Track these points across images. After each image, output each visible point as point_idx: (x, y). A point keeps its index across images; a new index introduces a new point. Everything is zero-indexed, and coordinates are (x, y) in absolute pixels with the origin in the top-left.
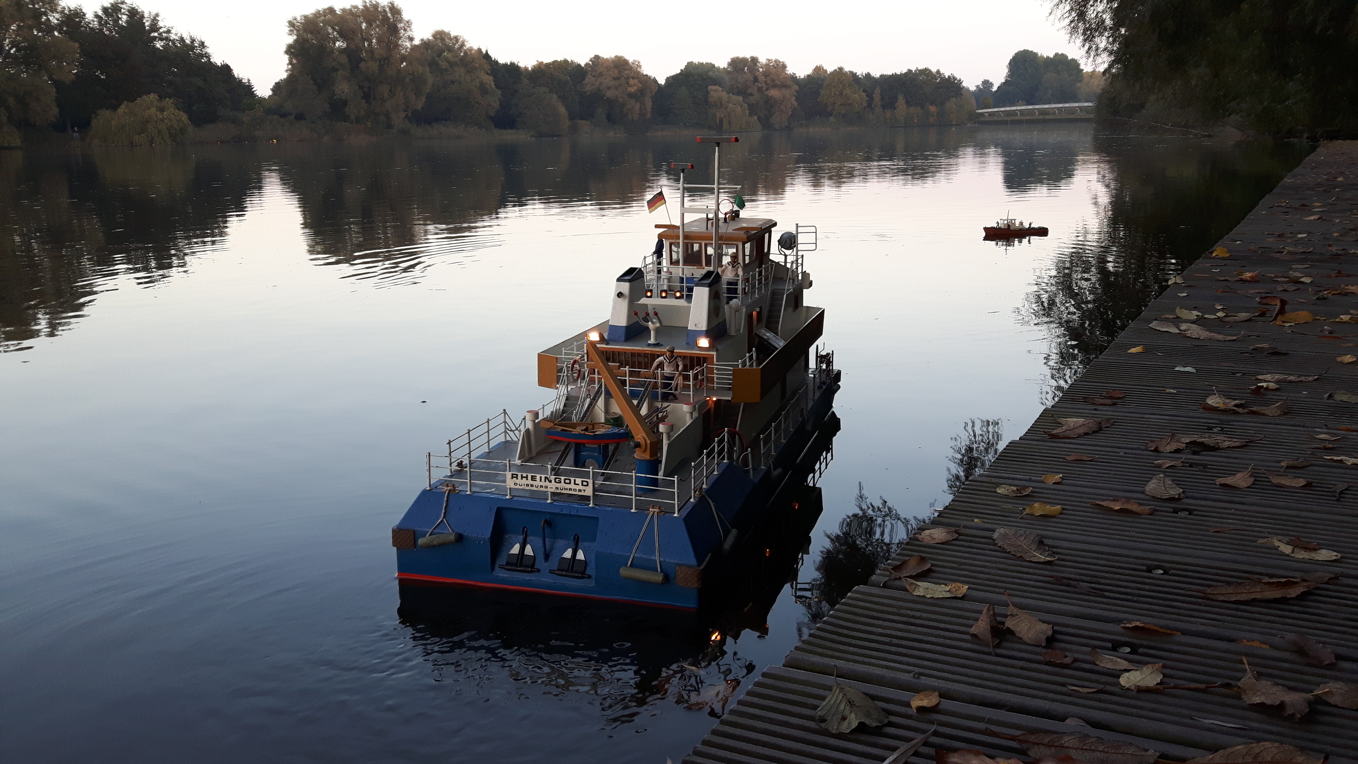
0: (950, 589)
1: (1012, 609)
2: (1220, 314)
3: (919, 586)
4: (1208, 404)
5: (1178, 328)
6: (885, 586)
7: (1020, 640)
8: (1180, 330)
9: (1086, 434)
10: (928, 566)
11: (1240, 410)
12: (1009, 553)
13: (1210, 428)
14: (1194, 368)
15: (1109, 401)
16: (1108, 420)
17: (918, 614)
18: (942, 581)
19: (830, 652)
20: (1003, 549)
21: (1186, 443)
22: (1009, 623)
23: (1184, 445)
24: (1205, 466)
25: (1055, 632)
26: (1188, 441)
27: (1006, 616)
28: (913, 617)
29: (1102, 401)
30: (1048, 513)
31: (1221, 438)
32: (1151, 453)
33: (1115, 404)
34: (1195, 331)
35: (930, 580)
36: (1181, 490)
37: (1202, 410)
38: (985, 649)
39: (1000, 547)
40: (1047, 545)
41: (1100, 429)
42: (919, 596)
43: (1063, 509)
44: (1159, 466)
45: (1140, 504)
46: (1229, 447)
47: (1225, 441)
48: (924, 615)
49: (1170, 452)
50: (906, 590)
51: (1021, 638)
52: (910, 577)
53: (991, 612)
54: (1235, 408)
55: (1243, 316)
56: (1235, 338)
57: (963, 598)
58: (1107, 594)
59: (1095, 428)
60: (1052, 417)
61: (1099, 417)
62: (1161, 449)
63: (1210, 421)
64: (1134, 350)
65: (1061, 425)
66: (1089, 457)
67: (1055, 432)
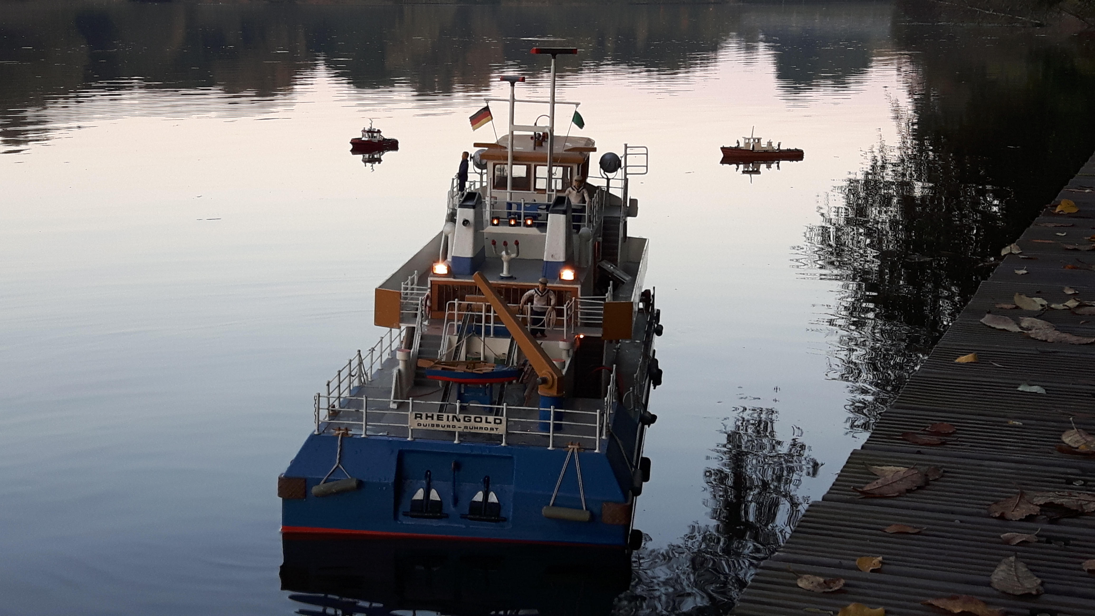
2: (1072, 303)
4: (1064, 443)
5: (1019, 324)
8: (1021, 328)
9: (909, 491)
13: (1069, 481)
14: (1043, 386)
15: (935, 439)
16: (937, 469)
21: (1040, 506)
23: (1038, 509)
24: (1068, 542)
26: (1042, 503)
29: (926, 439)
31: (1084, 497)
32: (993, 521)
33: (941, 443)
34: (1041, 329)
36: (1039, 581)
37: (1057, 454)
41: (927, 483)
44: (1007, 542)
46: (1094, 511)
47: (1090, 502)
49: (1021, 520)
56: (1093, 340)
59: (920, 482)
60: (863, 464)
61: (925, 465)
62: (1009, 515)
63: (1069, 471)
64: (963, 359)
65: (875, 476)
66: (916, 528)
67: (867, 488)
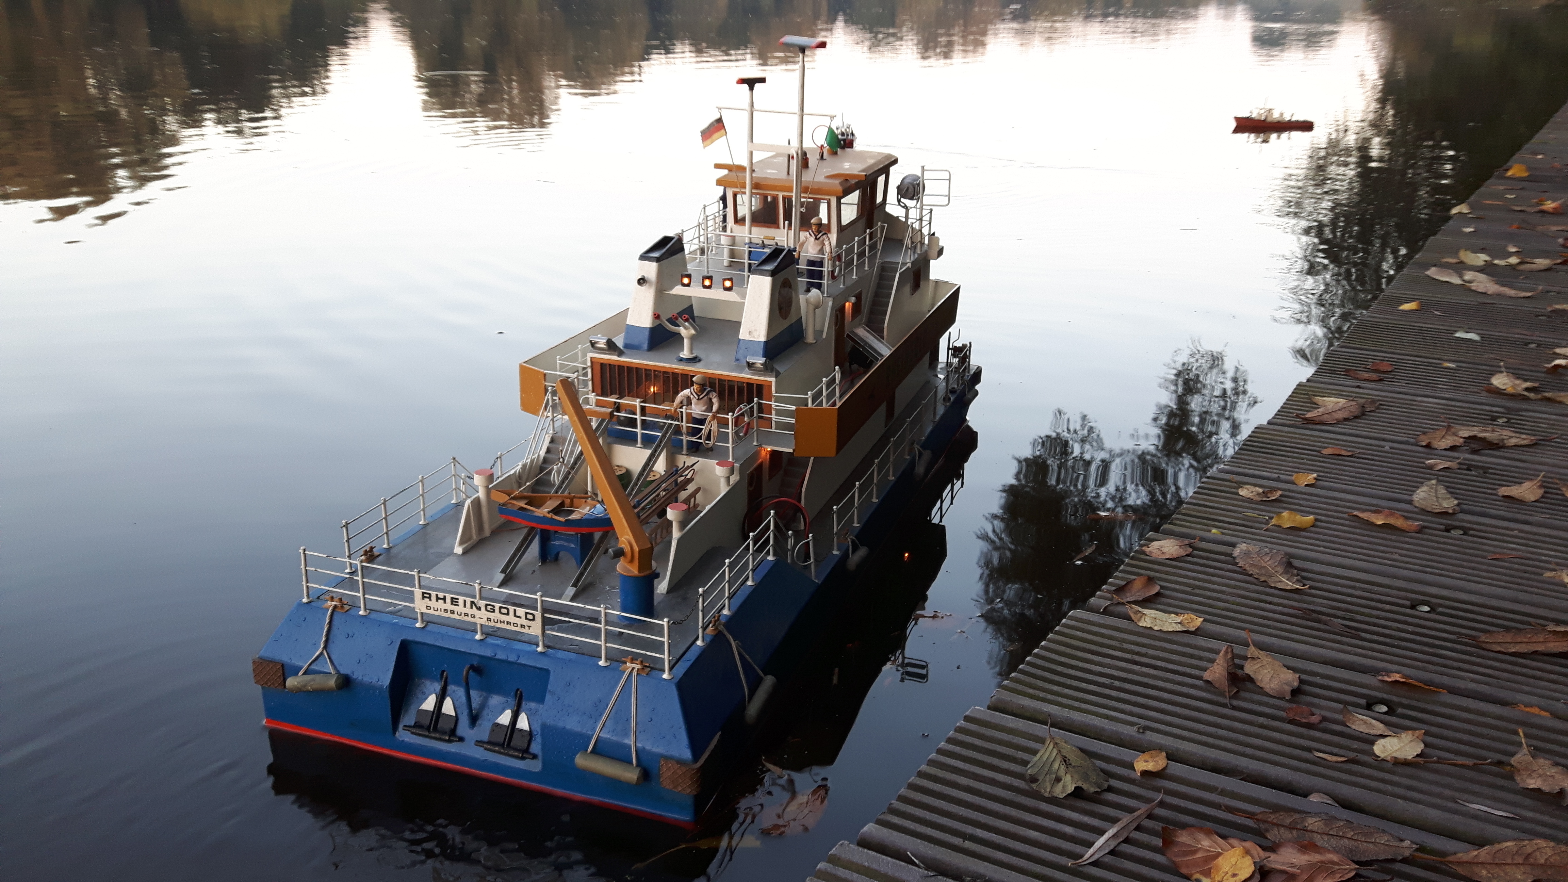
0: (1182, 621)
1: (1252, 651)
2: (1514, 260)
3: (1145, 615)
4: (1492, 384)
5: (1461, 277)
6: (1106, 612)
7: (1261, 691)
8: (1463, 280)
9: (1346, 419)
10: (1156, 589)
11: (1532, 395)
12: (1251, 575)
13: (1494, 419)
14: (1478, 334)
15: (1374, 376)
16: (1373, 402)
17: (1143, 650)
18: (1172, 609)
19: (1042, 694)
20: (1245, 570)
21: (1464, 438)
22: (1249, 668)
23: (1462, 440)
24: (1485, 470)
25: (1301, 681)
26: (1466, 435)
27: (1245, 658)
28: (1138, 654)
29: (1366, 375)
30: (1298, 526)
31: (1506, 433)
32: (1420, 449)
33: (1381, 380)
34: (1483, 283)
35: (1159, 606)
36: (1456, 502)
37: (1485, 394)
38: (1221, 700)
39: (1241, 567)
40: (1296, 568)
41: (1363, 414)
42: (1145, 627)
43: (1316, 520)
44: (1431, 467)
45: (1407, 518)
46: (1515, 446)
47: (1511, 437)
48: (1151, 652)
49: (1445, 449)
50: (1129, 618)
51: (1262, 688)
52: (1136, 602)
53: (1229, 656)
54: (1526, 393)
55: (1542, 263)
56: (1530, 294)
57: (1197, 632)
58: (1363, 635)
59: (1357, 412)
60: (1307, 394)
61: (1363, 398)
62: (1435, 444)
63: (1495, 409)
64: (1406, 307)
65: (1316, 406)
66: (1349, 451)
67: (1309, 415)
